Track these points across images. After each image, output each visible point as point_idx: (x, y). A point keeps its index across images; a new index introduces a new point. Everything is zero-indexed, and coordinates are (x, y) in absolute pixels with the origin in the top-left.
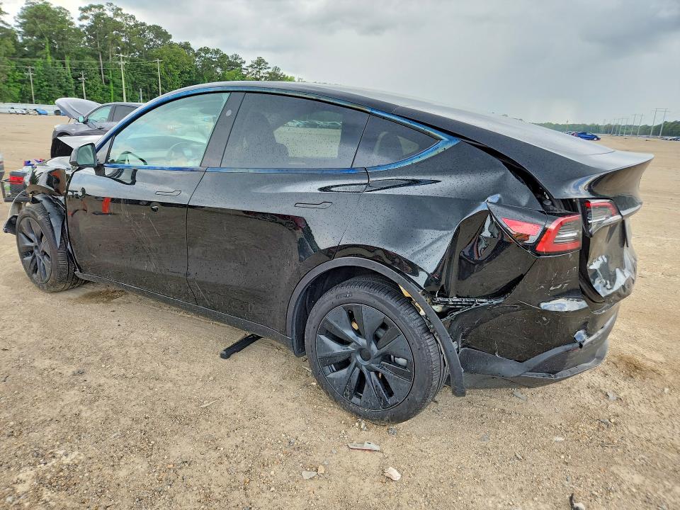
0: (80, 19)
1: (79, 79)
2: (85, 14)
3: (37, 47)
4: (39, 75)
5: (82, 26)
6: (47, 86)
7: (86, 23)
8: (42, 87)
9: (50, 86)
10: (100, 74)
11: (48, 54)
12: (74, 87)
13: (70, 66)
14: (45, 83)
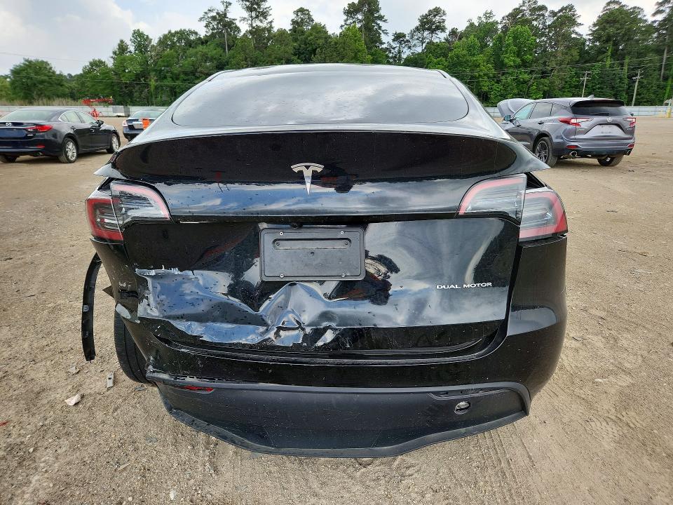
0: (654, 14)
1: (634, 78)
2: (661, 8)
3: (601, 51)
4: (594, 79)
5: (655, 22)
6: (599, 88)
7: (660, 17)
8: (594, 90)
9: (602, 89)
10: (660, 70)
11: (609, 57)
12: (626, 87)
13: (629, 65)
14: (598, 86)
